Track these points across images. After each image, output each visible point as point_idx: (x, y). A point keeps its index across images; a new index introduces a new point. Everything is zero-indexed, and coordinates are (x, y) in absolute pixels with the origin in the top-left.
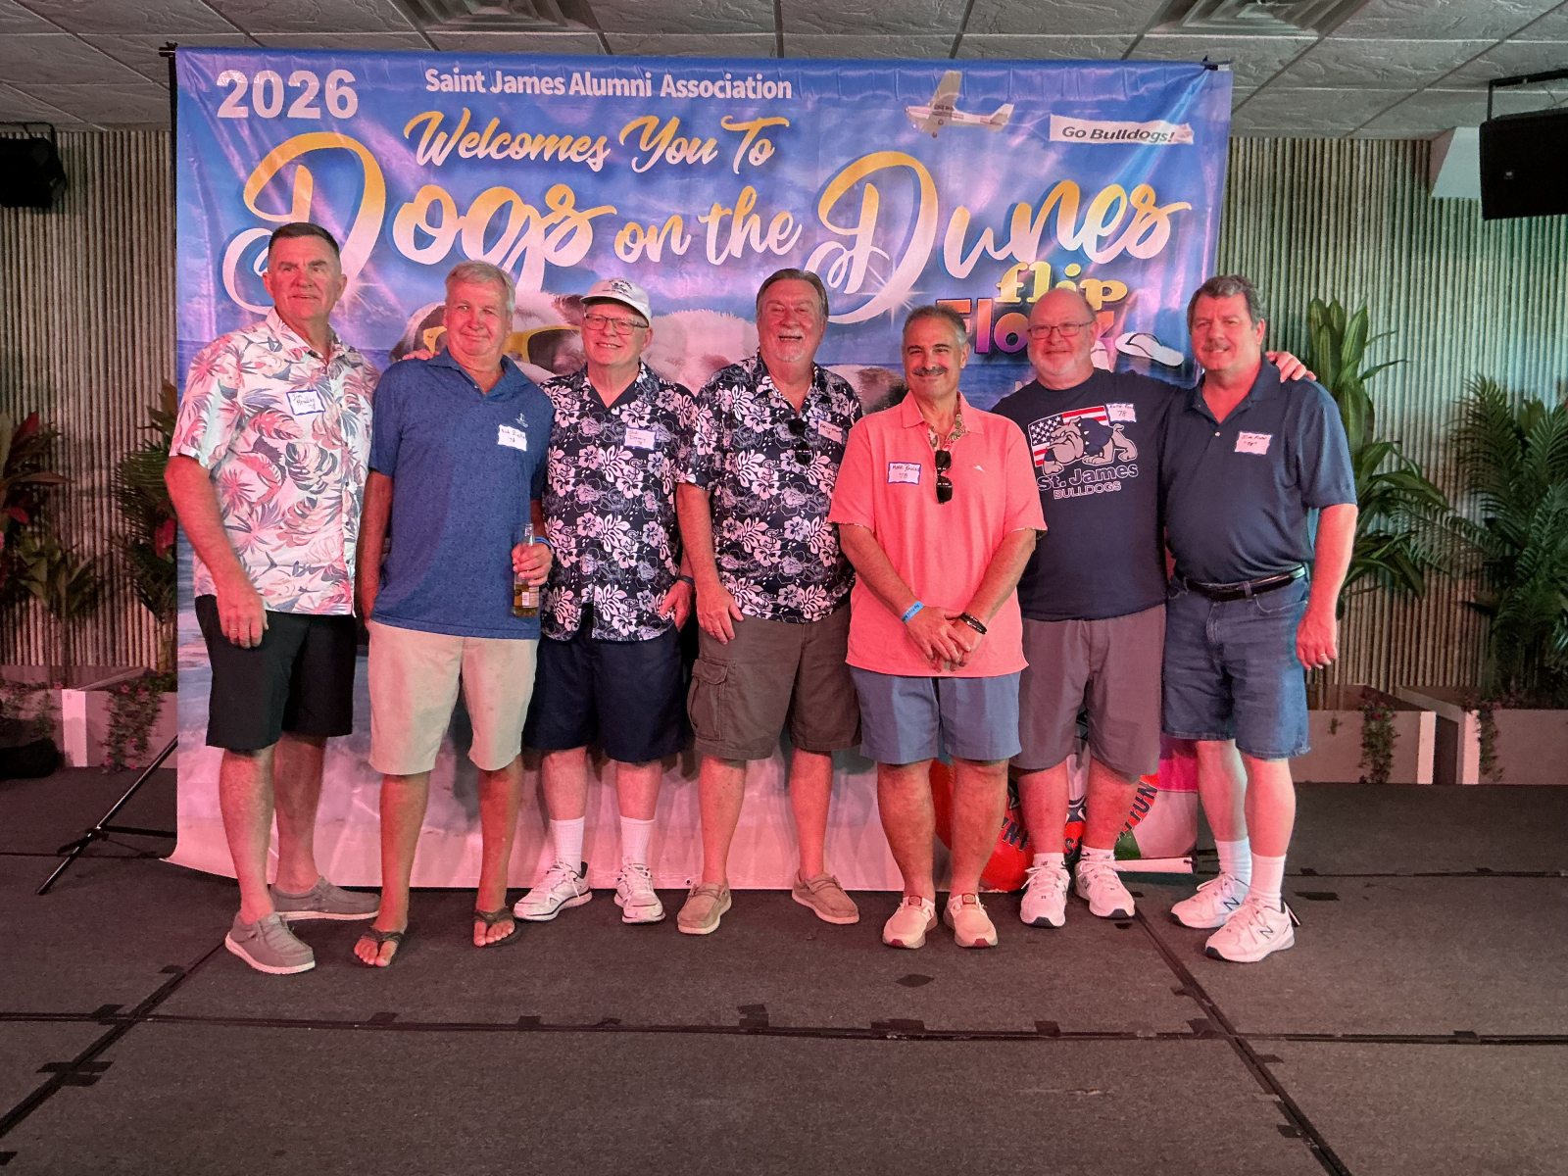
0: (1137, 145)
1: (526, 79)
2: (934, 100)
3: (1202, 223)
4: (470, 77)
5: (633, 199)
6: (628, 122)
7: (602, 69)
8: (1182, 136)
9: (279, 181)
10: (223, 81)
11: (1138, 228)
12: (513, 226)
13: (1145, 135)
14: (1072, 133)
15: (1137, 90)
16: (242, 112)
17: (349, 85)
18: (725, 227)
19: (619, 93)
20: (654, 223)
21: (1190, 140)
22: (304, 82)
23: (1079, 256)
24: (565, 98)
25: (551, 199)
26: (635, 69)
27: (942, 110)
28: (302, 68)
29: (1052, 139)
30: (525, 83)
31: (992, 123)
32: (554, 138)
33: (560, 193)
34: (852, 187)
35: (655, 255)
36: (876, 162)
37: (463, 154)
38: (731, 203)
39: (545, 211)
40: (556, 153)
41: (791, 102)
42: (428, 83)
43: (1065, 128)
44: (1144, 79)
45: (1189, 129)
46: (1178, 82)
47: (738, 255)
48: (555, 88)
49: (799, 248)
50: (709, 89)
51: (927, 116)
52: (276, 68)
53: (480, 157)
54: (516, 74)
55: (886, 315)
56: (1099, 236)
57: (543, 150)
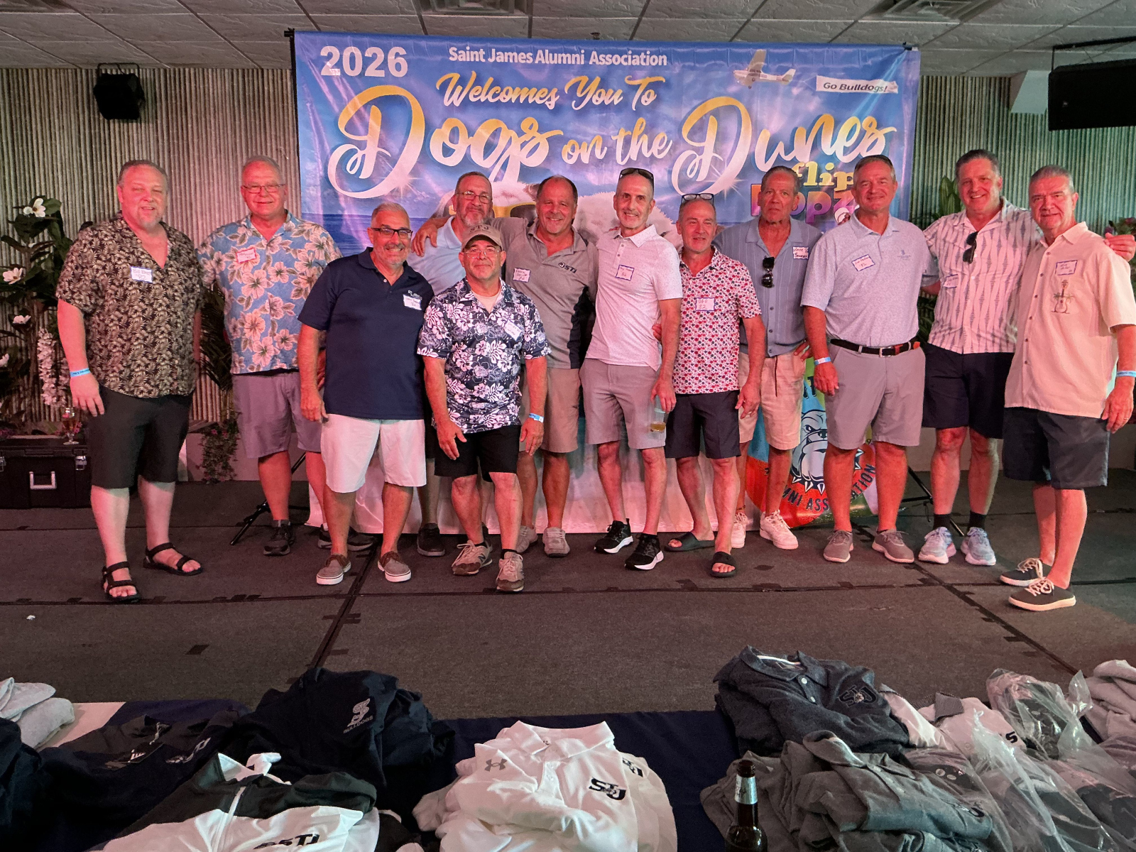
0: (866, 94)
1: (510, 54)
2: (750, 66)
3: (901, 139)
4: (476, 52)
5: (573, 126)
6: (569, 80)
7: (556, 48)
8: (892, 89)
9: (360, 115)
10: (324, 53)
11: (867, 142)
12: (502, 143)
13: (870, 88)
14: (829, 86)
15: (867, 61)
17: (402, 56)
18: (627, 142)
19: (565, 62)
20: (585, 140)
21: (896, 91)
22: (375, 55)
23: (833, 158)
24: (532, 66)
25: (525, 125)
26: (575, 48)
27: (755, 73)
28: (373, 45)
29: (817, 90)
30: (509, 56)
31: (783, 80)
32: (526, 89)
33: (529, 122)
34: (701, 118)
35: (585, 160)
36: (716, 103)
37: (472, 99)
38: (630, 127)
39: (520, 133)
40: (527, 99)
41: (667, 68)
42: (450, 55)
43: (825, 83)
45: (896, 84)
46: (890, 56)
47: (634, 158)
48: (527, 59)
49: (671, 155)
50: (618, 60)
51: (746, 76)
52: (358, 45)
53: (482, 100)
54: (504, 51)
55: (721, 193)
56: (845, 147)
57: (519, 97)
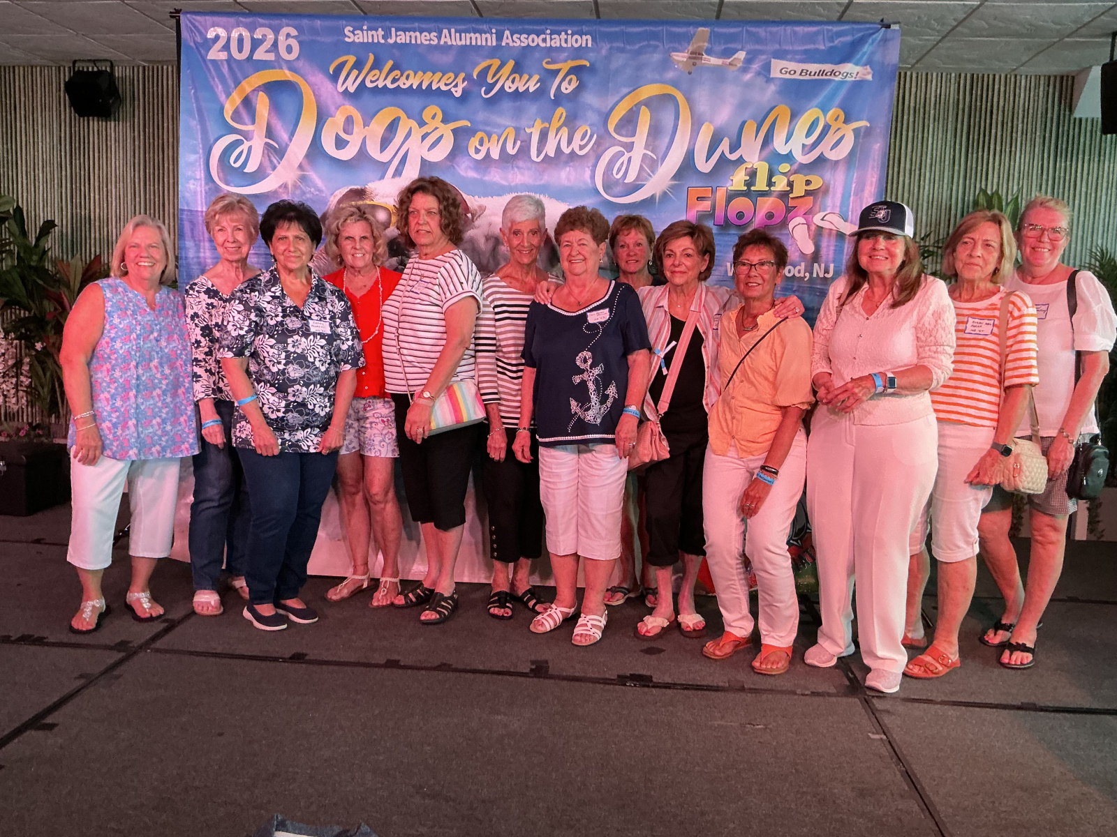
0: (832, 80)
1: (412, 33)
4: (374, 32)
5: (481, 116)
6: (479, 64)
7: (464, 27)
8: (865, 75)
9: (247, 102)
10: (211, 34)
11: (831, 139)
12: (401, 133)
13: (837, 74)
14: (786, 72)
15: (833, 42)
16: (223, 56)
17: (293, 37)
18: (544, 136)
19: (474, 43)
20: (495, 133)
21: (869, 77)
22: (264, 36)
23: (789, 157)
24: (437, 47)
25: (427, 115)
26: (485, 27)
27: (696, 55)
28: (262, 25)
29: (771, 76)
30: (410, 37)
31: (730, 64)
32: (429, 74)
33: (432, 111)
34: (632, 108)
35: (495, 155)
36: (650, 90)
37: (369, 85)
38: (548, 119)
39: (422, 123)
40: (430, 85)
41: (592, 50)
42: (346, 36)
43: (782, 69)
44: (839, 34)
45: (869, 70)
46: (863, 36)
47: (552, 154)
48: (430, 40)
49: (594, 151)
50: (535, 40)
51: (685, 60)
52: (247, 26)
53: (380, 86)
54: (405, 30)
55: (653, 197)
56: (803, 145)
57: (422, 82)
